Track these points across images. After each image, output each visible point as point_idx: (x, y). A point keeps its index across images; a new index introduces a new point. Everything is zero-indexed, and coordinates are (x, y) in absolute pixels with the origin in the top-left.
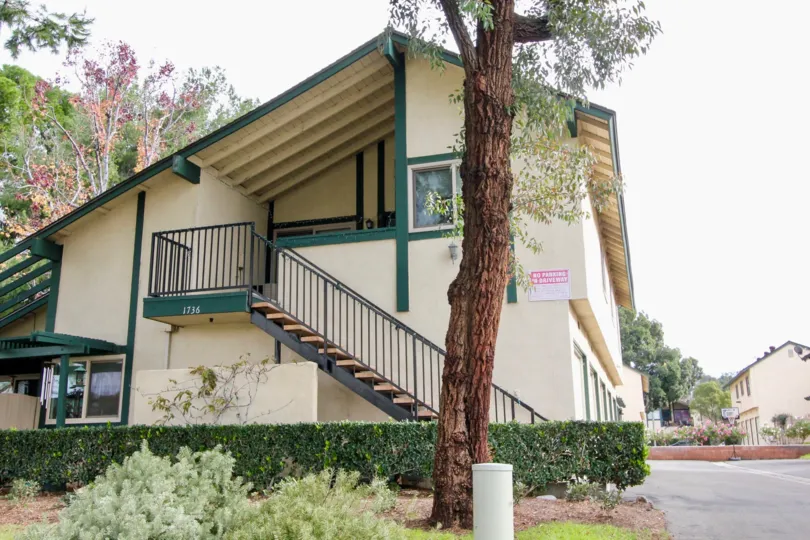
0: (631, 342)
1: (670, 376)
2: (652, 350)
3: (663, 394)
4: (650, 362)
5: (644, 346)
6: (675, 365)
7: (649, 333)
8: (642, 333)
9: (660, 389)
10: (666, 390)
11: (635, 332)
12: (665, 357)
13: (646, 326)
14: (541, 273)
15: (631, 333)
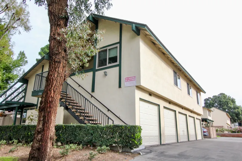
0: (225, 104)
1: (238, 113)
2: (232, 106)
3: (236, 118)
4: (231, 109)
5: (229, 105)
6: (239, 110)
7: (231, 102)
8: (229, 102)
9: (235, 117)
10: (237, 117)
11: (227, 101)
12: (236, 108)
13: (230, 100)
14: (128, 78)
15: (225, 102)
